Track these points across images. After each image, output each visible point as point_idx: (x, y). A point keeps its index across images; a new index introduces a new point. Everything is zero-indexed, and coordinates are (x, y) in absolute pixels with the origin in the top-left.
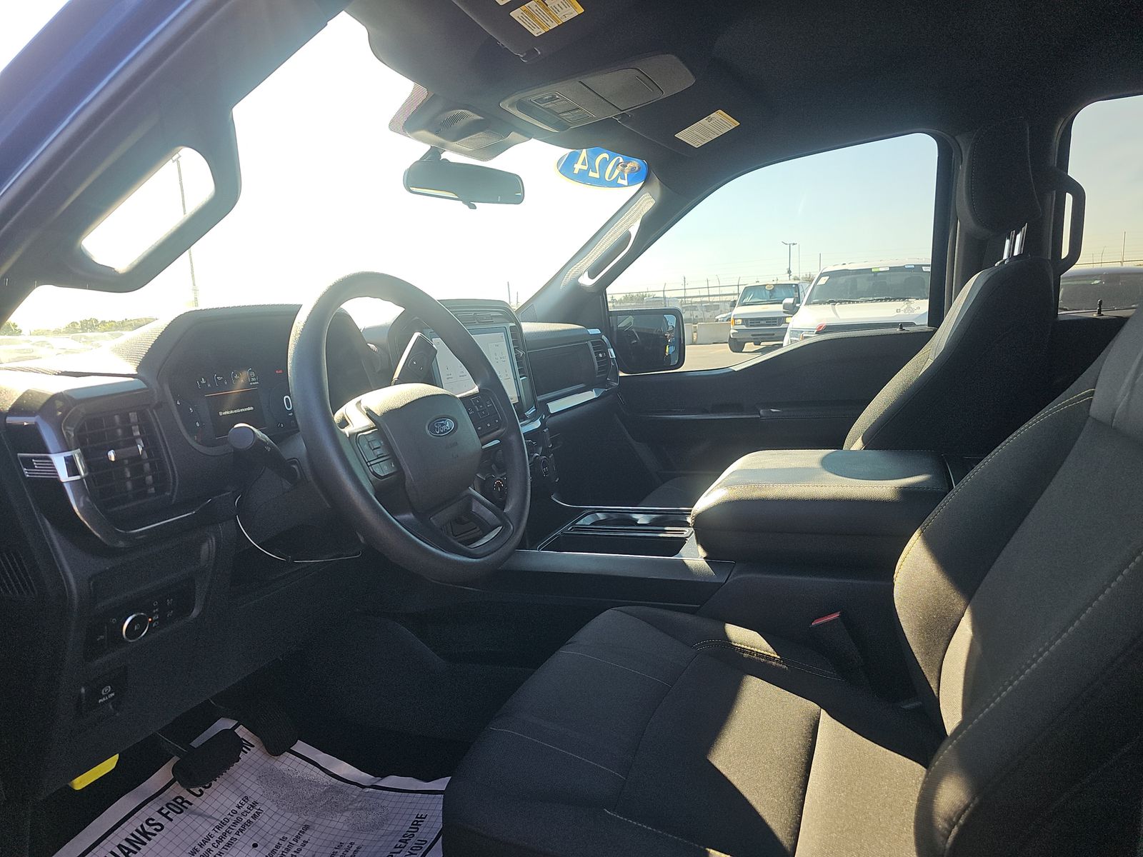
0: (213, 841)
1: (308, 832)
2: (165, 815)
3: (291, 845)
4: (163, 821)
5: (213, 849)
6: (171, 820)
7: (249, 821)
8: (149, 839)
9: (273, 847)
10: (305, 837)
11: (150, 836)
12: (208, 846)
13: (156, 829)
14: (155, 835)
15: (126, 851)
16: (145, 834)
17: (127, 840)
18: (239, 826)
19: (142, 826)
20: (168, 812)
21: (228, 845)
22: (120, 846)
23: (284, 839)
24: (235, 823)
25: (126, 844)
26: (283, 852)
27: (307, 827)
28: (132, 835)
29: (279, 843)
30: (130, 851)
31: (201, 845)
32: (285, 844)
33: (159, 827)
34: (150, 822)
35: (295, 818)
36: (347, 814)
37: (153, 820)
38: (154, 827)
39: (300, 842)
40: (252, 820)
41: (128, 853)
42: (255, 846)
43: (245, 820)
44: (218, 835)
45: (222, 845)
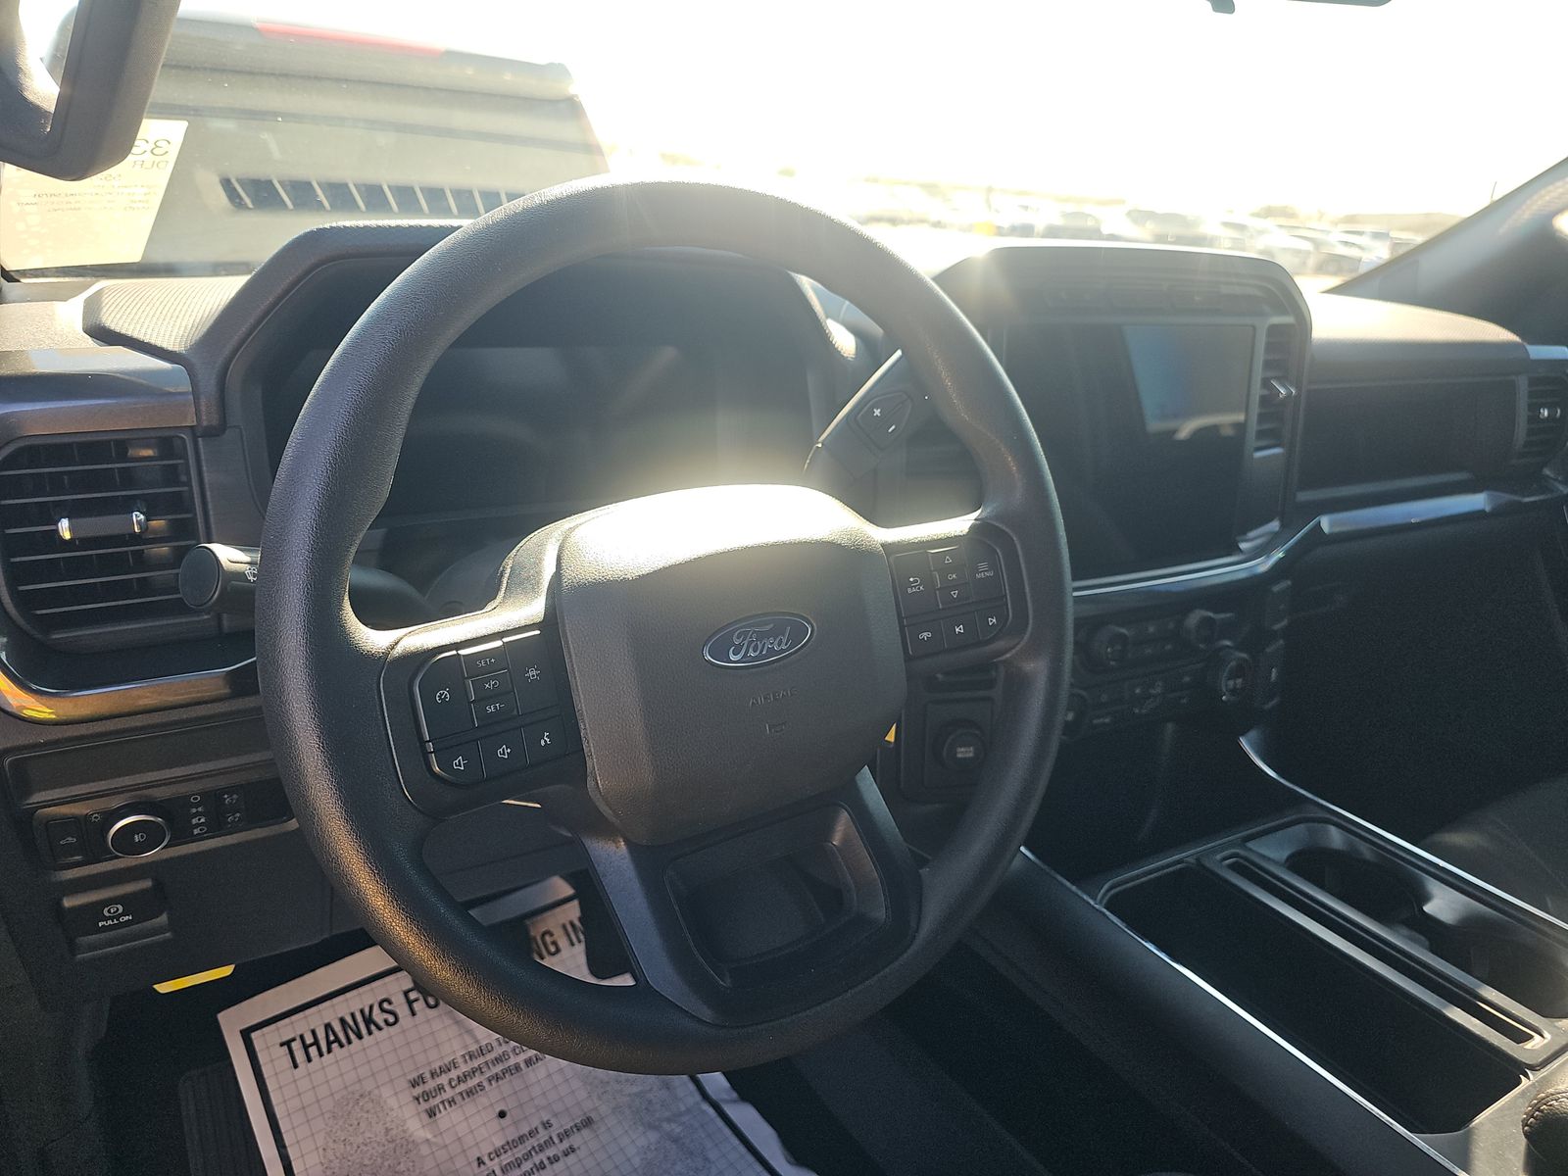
0: (454, 1074)
1: (585, 1132)
2: (410, 1003)
3: (550, 1142)
4: (402, 1010)
5: (447, 1088)
6: (413, 1014)
7: (517, 1067)
8: (370, 1033)
9: (525, 1130)
10: (576, 1140)
11: (373, 1027)
12: (443, 1080)
13: (386, 1021)
14: (380, 1028)
15: (332, 1038)
16: (369, 1021)
17: (342, 1021)
18: (498, 1069)
19: (371, 1007)
20: (416, 1000)
21: (470, 1093)
22: (328, 1027)
23: (547, 1125)
24: (498, 1060)
25: (337, 1027)
26: (534, 1148)
27: (588, 1122)
28: (353, 1015)
29: (536, 1129)
30: (337, 1040)
31: (433, 1075)
32: (543, 1136)
33: (391, 1019)
34: (386, 1005)
35: (582, 1094)
36: (653, 1136)
37: (390, 1003)
38: (386, 1016)
39: (565, 1145)
40: (523, 1065)
41: (333, 1042)
42: (502, 1115)
43: (512, 1061)
44: (464, 1068)
45: (462, 1087)
